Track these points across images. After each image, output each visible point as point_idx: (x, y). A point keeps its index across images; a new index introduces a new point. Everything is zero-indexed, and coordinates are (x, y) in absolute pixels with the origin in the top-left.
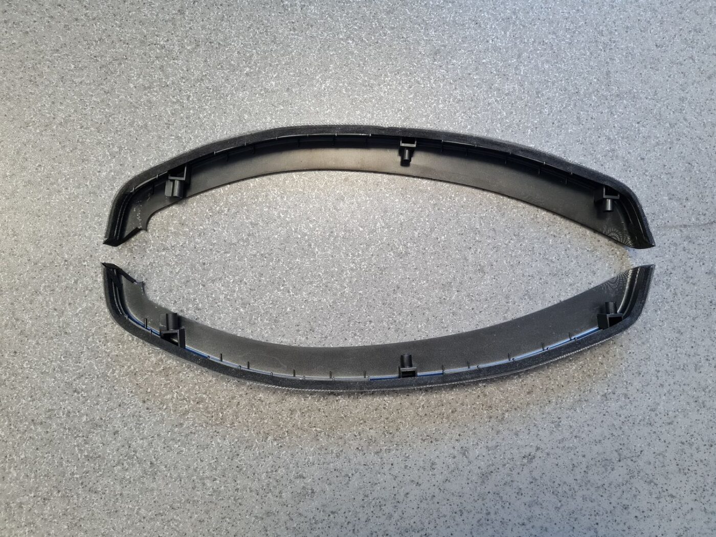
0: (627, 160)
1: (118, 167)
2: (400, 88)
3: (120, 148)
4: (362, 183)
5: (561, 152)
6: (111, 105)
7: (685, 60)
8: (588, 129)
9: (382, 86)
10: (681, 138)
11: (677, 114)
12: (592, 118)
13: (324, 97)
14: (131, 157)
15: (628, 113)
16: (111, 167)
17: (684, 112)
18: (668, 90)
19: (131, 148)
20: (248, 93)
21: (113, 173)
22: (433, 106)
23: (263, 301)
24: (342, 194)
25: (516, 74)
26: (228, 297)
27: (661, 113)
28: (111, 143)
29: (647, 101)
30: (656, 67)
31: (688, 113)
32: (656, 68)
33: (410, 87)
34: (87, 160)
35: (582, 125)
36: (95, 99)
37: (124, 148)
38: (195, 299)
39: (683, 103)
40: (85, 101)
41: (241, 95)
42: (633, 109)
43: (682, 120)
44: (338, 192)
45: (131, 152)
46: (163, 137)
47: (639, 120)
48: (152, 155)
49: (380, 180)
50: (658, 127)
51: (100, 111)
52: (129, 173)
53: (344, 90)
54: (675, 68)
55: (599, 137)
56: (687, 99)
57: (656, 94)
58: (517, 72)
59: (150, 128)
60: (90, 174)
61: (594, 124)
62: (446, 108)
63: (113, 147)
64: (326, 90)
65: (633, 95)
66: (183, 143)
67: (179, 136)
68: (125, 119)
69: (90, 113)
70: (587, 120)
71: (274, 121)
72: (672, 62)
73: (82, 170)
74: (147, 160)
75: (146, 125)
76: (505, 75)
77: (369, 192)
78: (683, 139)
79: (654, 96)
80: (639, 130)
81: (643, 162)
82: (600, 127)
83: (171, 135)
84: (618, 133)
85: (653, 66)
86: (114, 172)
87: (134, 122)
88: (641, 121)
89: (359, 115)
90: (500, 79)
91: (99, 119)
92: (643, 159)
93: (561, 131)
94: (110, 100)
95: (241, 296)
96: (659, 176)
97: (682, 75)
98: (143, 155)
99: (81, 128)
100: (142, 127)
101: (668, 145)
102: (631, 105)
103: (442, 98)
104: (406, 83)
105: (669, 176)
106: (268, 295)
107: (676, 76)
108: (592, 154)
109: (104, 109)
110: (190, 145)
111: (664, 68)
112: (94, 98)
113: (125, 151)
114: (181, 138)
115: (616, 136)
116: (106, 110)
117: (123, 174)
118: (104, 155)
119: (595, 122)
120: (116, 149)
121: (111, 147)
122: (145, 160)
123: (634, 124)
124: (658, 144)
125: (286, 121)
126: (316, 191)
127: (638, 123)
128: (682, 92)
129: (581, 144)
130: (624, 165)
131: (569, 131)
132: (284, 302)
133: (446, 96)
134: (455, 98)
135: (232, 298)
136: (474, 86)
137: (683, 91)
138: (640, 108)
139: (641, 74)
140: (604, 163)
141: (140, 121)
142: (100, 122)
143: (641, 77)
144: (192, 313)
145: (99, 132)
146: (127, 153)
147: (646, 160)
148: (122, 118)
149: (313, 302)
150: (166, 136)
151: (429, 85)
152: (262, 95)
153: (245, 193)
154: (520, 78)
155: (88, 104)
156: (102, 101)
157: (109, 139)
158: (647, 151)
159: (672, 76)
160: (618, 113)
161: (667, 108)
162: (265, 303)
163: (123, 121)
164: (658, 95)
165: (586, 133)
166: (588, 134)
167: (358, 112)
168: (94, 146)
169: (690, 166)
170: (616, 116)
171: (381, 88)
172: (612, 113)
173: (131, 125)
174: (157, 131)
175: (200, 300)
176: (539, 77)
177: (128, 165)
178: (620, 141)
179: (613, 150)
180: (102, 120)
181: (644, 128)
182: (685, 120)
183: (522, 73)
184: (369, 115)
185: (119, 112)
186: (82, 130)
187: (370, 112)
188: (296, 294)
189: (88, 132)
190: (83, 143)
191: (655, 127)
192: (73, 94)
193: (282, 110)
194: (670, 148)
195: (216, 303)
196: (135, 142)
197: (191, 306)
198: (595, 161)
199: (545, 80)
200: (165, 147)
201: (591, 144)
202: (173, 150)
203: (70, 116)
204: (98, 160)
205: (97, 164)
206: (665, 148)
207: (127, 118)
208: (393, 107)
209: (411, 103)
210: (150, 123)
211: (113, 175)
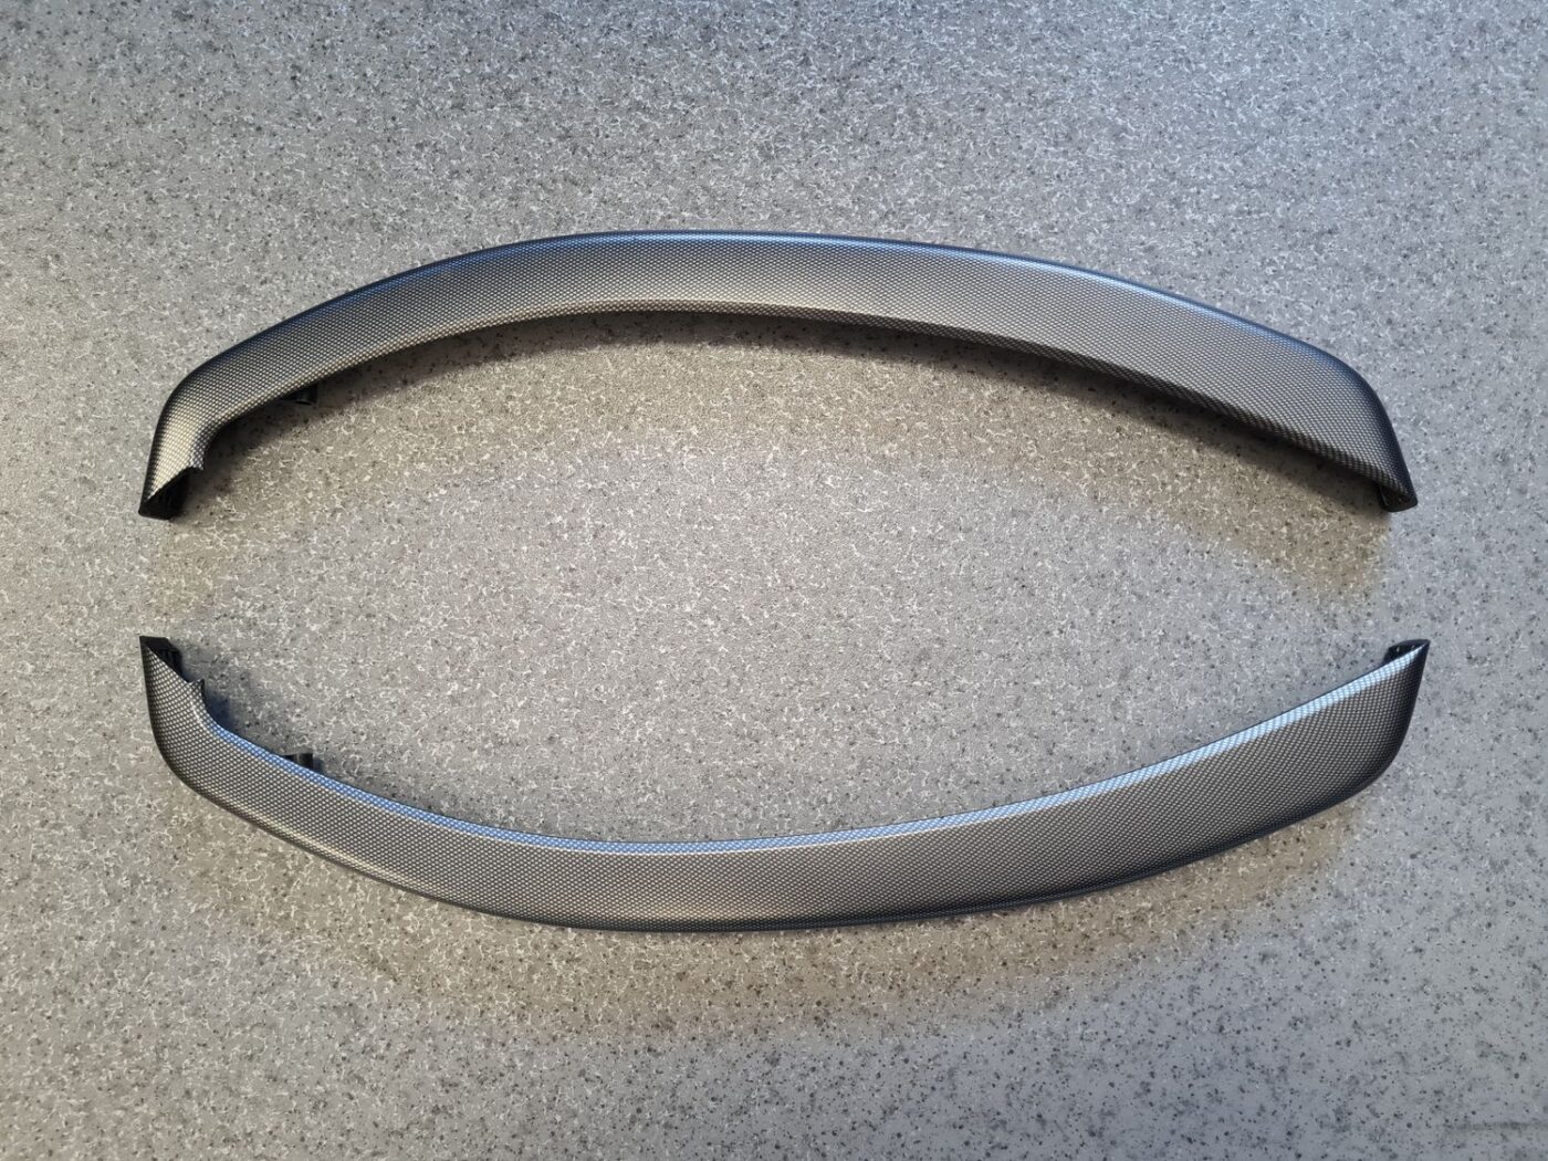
0: (1379, 953)
1: (126, 928)
2: (825, 745)
3: (135, 880)
4: (719, 986)
5: (1218, 926)
6: (118, 768)
7: (1538, 698)
8: (1287, 868)
9: (782, 737)
10: (1518, 901)
11: (1511, 836)
12: (1298, 840)
13: (639, 761)
14: (159, 903)
15: (1388, 830)
16: (108, 926)
17: (1529, 832)
18: (1492, 775)
19: (161, 880)
20: (453, 747)
21: (112, 944)
22: (905, 794)
24: (670, 1013)
25: (1116, 719)
27: (1472, 833)
28: (111, 865)
29: (1439, 800)
30: (1465, 712)
31: (1539, 836)
32: (1465, 716)
33: (852, 744)
34: (53, 908)
35: (1274, 856)
36: (80, 754)
37: (144, 878)
39: (1528, 810)
40: (55, 759)
41: (434, 751)
42: (1401, 821)
43: (1522, 853)
44: (659, 1007)
45: (160, 890)
46: (239, 852)
47: (1416, 849)
48: (211, 900)
50: (1460, 869)
51: (89, 784)
52: (152, 945)
53: (687, 744)
54: (1512, 718)
55: (1314, 889)
56: (1537, 797)
57: (1461, 780)
58: (1118, 715)
59: (208, 830)
60: (57, 944)
61: (1302, 854)
62: (937, 800)
63: (118, 875)
64: (645, 744)
65: (1403, 784)
66: (288, 869)
67: (277, 852)
68: (149, 806)
69: (65, 787)
70: (1285, 843)
71: (512, 818)
72: (1506, 702)
73: (38, 931)
74: (198, 911)
75: (200, 821)
76: (1087, 721)
77: (737, 1010)
78: (1523, 905)
79: (1457, 787)
80: (1413, 876)
81: (1421, 958)
82: (1316, 864)
83: (260, 850)
84: (1361, 882)
85: (1457, 710)
86: (117, 940)
87: (170, 813)
88: (1419, 853)
89: (724, 810)
90: (1074, 731)
91: (86, 803)
92: (1421, 950)
93: (1219, 870)
94: (115, 755)
96: (1457, 995)
97: (1529, 736)
98: (188, 897)
99: (43, 824)
100: (189, 828)
101: (1485, 919)
102: (1398, 808)
103: (927, 774)
104: (842, 733)
105: (1481, 997)
107: (1514, 737)
108: (1292, 934)
109: (101, 778)
110: (305, 875)
111: (1486, 717)
112: (77, 751)
113: (146, 887)
114: (283, 856)
115: (1356, 889)
116: (106, 781)
117: (136, 945)
118: (95, 897)
119: (1305, 850)
120: (124, 882)
121: (112, 876)
122: (193, 911)
123: (1402, 859)
124: (1458, 912)
125: (541, 820)
126: (605, 1004)
127: (1413, 856)
128: (1528, 780)
129: (1268, 905)
130: (1372, 965)
131: (1241, 870)
133: (938, 770)
134: (961, 774)
136: (1009, 746)
137: (1530, 776)
138: (1419, 818)
139: (1426, 729)
140: (1323, 957)
141: (185, 811)
142: (88, 812)
143: (1427, 737)
145: (84, 836)
146: (151, 891)
147: (1428, 955)
148: (142, 801)
150: (246, 851)
151: (897, 740)
152: (487, 752)
153: (430, 1004)
154: (1123, 730)
155: (62, 764)
156: (98, 758)
157: (108, 855)
158: (1431, 929)
159: (1503, 738)
160: (1365, 830)
161: (1488, 820)
163: (144, 810)
164: (1466, 786)
165: (1282, 879)
166: (1286, 880)
167: (719, 803)
168: (70, 871)
169: (1536, 972)
170: (1358, 837)
171: (780, 743)
172: (1348, 828)
173: (164, 821)
174: (226, 836)
176: (1171, 728)
177: (151, 923)
178: (1365, 903)
179: (1347, 926)
180: (94, 804)
181: (1425, 870)
182: (1531, 851)
183: (1129, 717)
184: (746, 811)
185: (137, 788)
186: (45, 829)
187: (748, 804)
189: (60, 837)
190: (44, 864)
191: (1455, 868)
192: (27, 739)
193: (534, 791)
194: (1489, 925)
196: (172, 864)
198: (1299, 950)
199: (1186, 737)
200: (243, 879)
201: (1293, 906)
202: (262, 887)
203: (18, 795)
204: (78, 909)
205: (77, 917)
206: (1475, 925)
207: (154, 803)
208: (806, 793)
209: (851, 783)
210: (210, 817)
211: (112, 949)
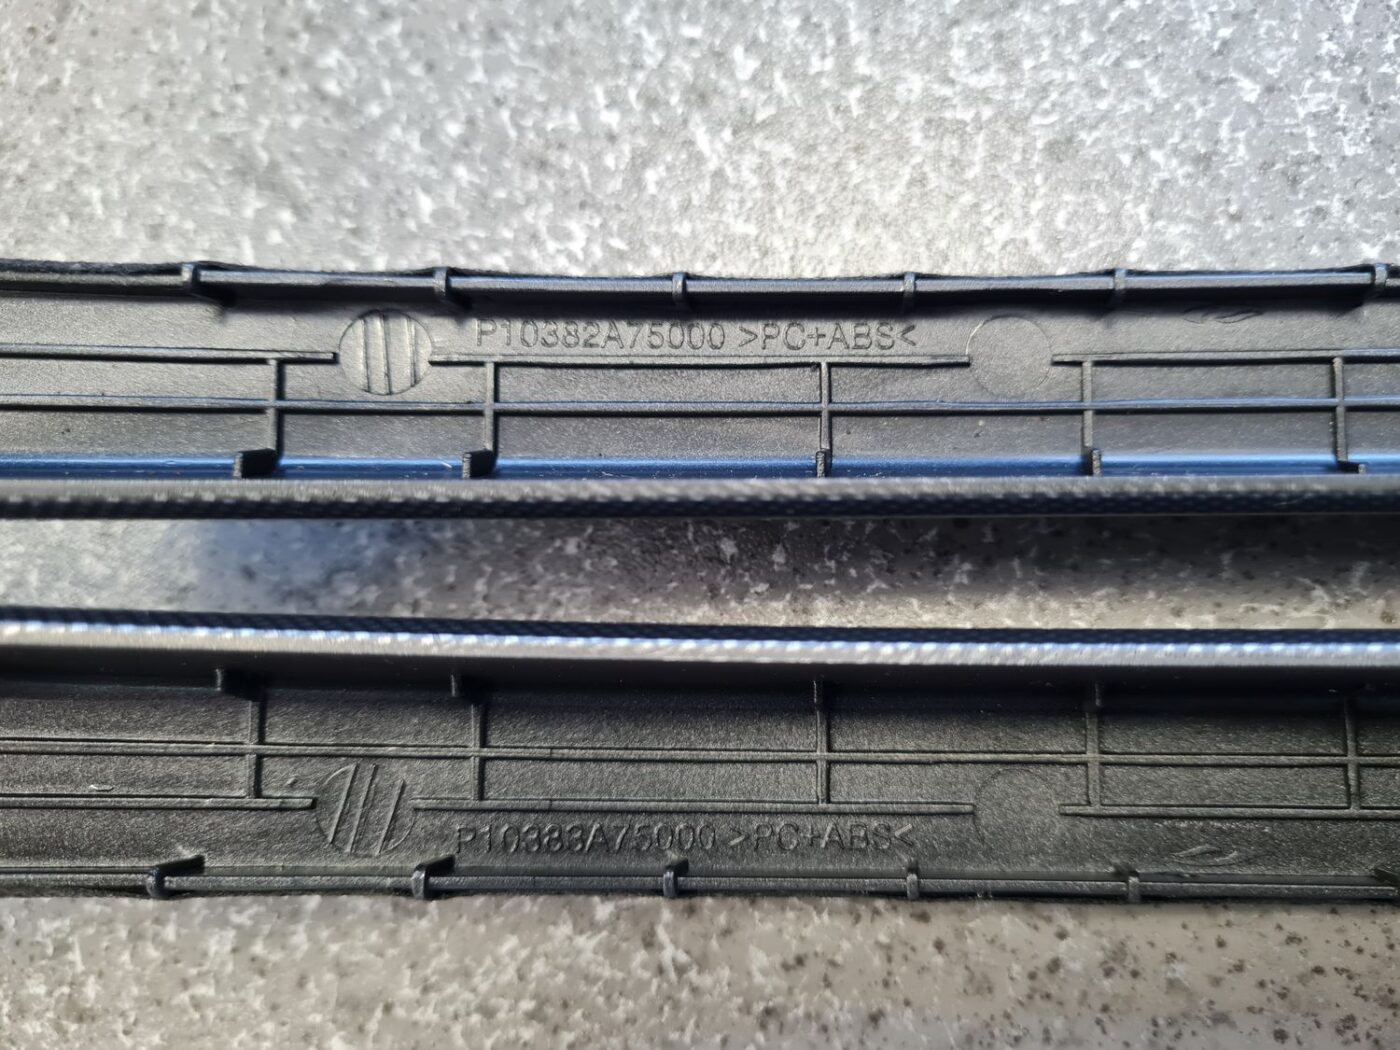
23: (474, 990)
26: (258, 948)
38: (62, 948)
49: (1312, 147)
95: (334, 948)
106: (513, 954)
132: (620, 1014)
135: (276, 956)
144: (42, 1036)
149: (825, 1029)
162: (488, 1012)
175: (89, 955)
188: (703, 963)
195: (185, 984)
197: (41, 990)
